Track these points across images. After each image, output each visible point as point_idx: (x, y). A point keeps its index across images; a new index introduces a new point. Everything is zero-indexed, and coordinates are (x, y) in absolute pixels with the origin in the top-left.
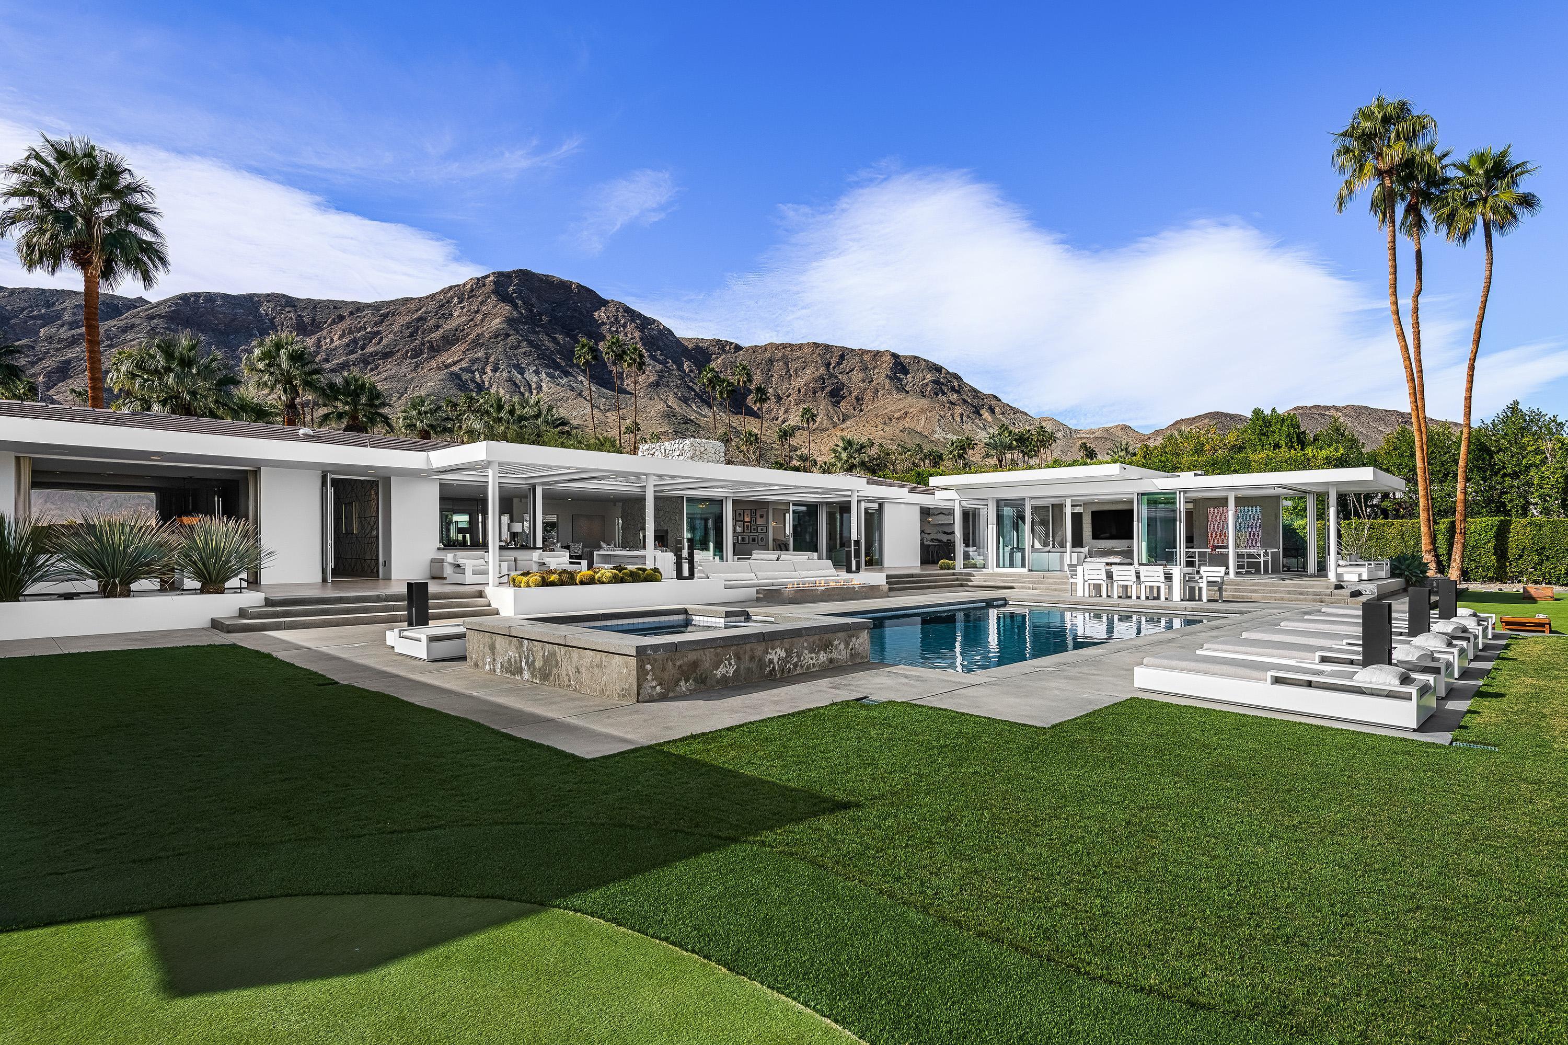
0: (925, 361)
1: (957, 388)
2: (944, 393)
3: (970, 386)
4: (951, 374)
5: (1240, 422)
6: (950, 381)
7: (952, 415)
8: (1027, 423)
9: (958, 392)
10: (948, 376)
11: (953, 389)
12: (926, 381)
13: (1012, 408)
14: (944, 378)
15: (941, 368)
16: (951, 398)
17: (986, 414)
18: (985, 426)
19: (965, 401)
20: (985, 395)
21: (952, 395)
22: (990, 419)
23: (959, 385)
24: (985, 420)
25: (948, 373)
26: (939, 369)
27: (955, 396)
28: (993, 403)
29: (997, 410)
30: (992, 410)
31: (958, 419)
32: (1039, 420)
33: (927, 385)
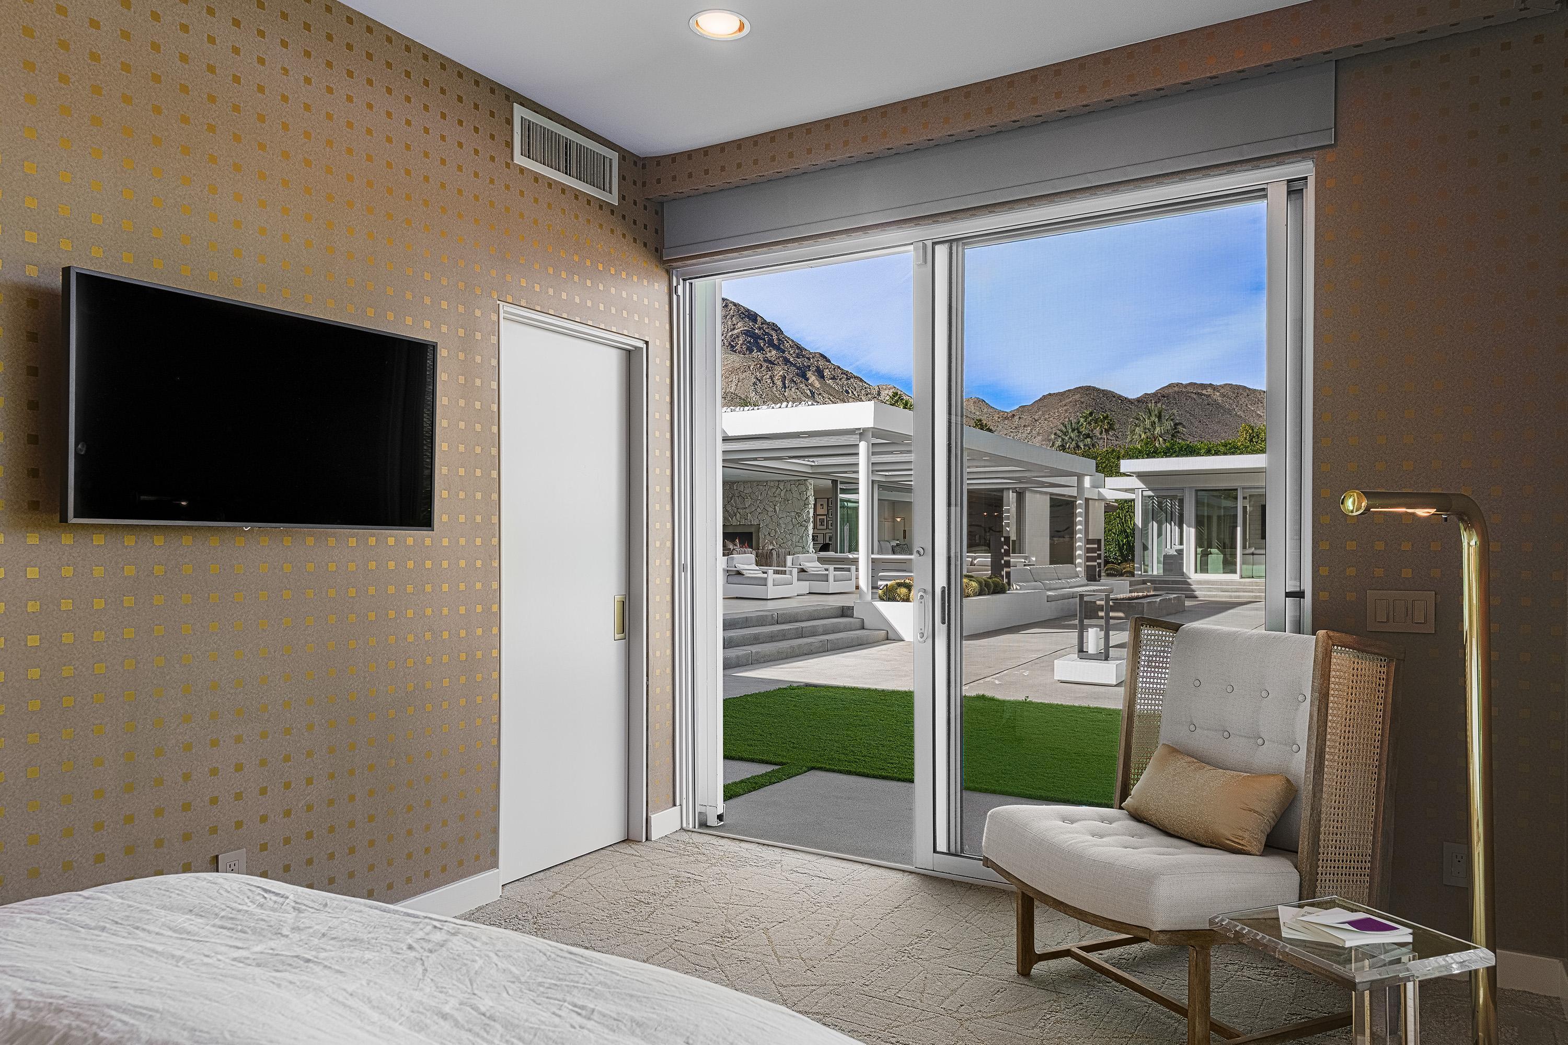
0: (735, 305)
1: (776, 342)
2: (760, 349)
3: (793, 341)
4: (768, 324)
5: (1114, 399)
6: (767, 334)
7: (771, 378)
8: (863, 392)
9: (777, 348)
10: (765, 326)
11: (771, 344)
12: (736, 332)
13: (844, 373)
14: (760, 329)
15: (756, 315)
16: (769, 355)
17: (813, 378)
18: (813, 393)
19: (786, 361)
20: (811, 353)
21: (770, 351)
22: (817, 384)
23: (779, 340)
24: (811, 385)
25: (764, 322)
26: (752, 317)
27: (774, 352)
28: (821, 363)
29: (826, 373)
30: (820, 374)
31: (779, 383)
32: (877, 388)
33: (738, 337)
